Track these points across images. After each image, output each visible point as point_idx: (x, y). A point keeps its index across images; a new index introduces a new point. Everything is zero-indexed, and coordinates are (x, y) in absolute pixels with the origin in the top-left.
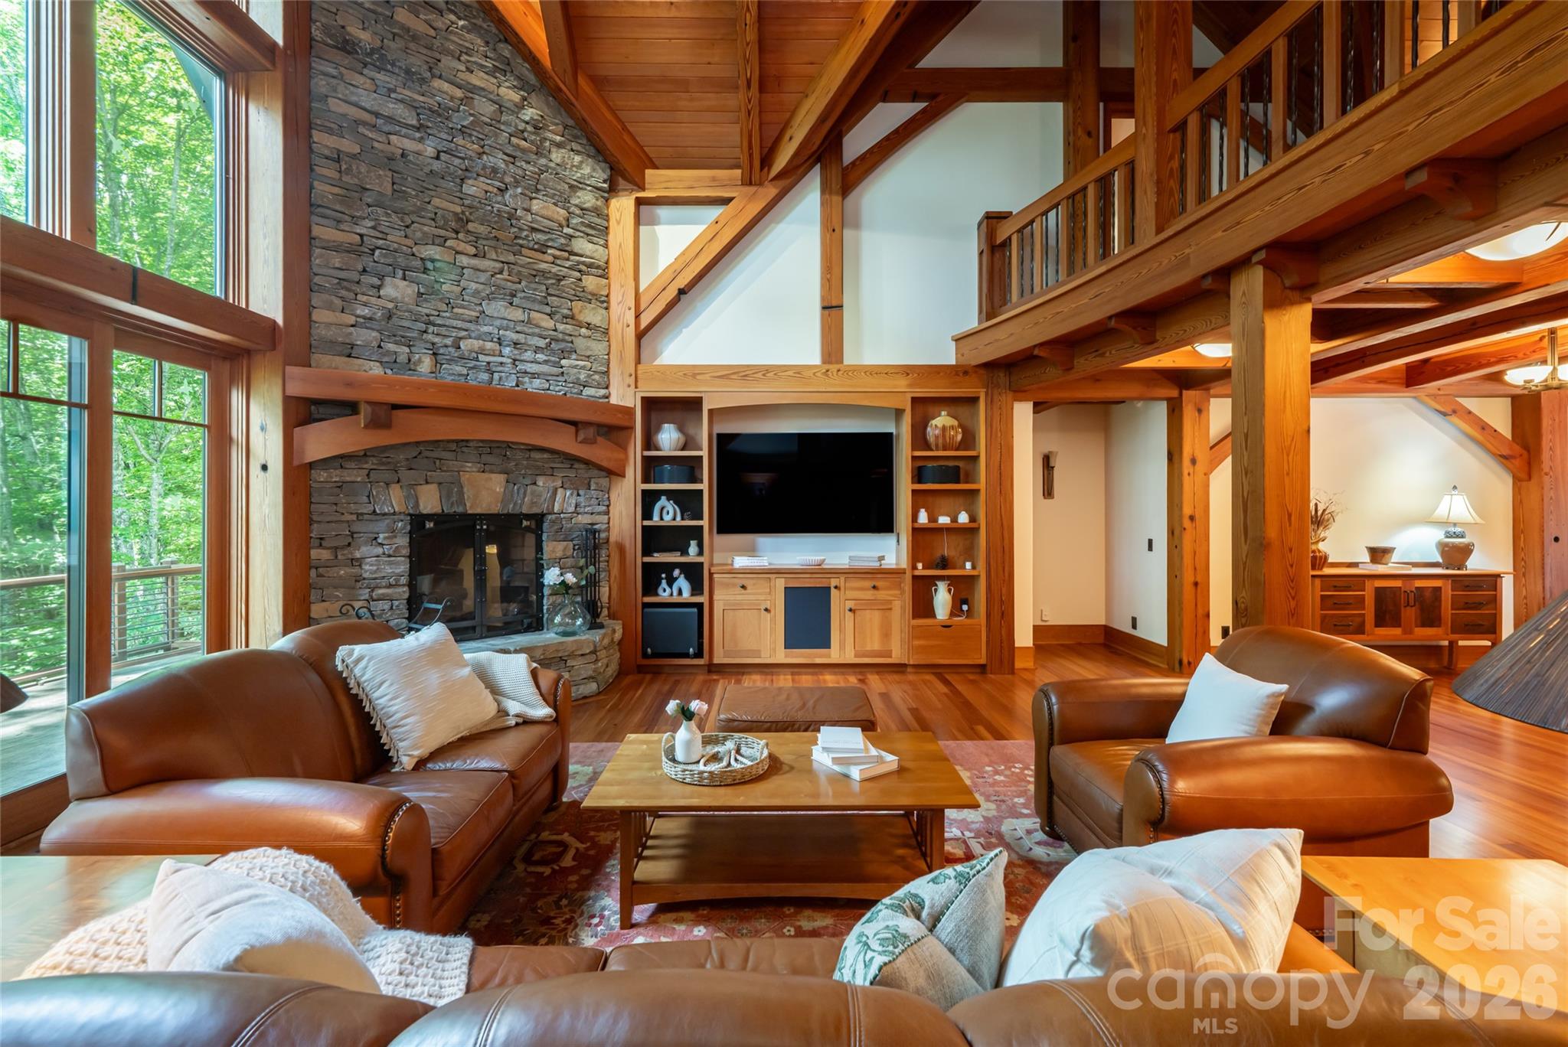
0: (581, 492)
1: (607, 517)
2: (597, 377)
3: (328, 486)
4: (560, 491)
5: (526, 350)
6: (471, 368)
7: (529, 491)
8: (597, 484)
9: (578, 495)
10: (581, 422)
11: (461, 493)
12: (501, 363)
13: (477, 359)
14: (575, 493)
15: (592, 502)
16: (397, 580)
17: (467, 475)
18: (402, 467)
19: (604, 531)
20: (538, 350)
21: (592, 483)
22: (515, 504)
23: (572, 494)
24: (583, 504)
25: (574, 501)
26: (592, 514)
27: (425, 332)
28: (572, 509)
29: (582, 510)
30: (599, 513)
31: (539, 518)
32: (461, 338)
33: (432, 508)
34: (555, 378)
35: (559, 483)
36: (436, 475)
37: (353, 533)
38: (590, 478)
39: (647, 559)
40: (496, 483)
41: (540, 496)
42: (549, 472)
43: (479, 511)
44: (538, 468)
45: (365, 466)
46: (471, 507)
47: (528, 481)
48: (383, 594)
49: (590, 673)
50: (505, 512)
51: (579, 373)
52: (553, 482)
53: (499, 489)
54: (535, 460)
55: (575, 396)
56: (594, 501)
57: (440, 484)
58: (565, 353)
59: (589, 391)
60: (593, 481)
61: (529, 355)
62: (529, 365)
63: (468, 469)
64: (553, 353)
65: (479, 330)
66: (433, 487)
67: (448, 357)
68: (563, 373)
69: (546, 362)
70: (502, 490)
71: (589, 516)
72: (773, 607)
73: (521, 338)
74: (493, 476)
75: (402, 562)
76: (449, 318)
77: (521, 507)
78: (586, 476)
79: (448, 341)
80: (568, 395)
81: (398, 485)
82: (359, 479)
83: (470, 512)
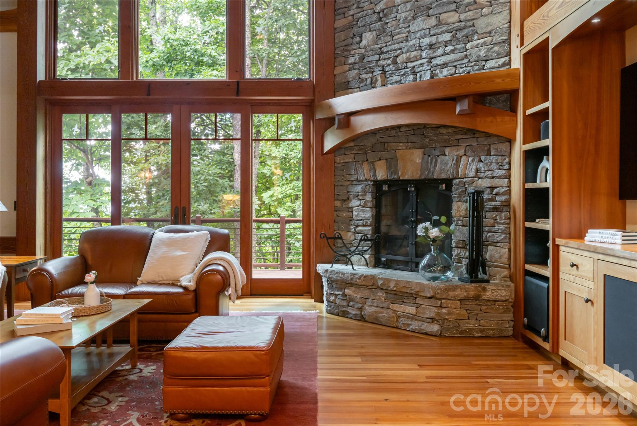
0: (482, 158)
1: (506, 180)
2: (497, 48)
3: (340, 165)
4: (464, 158)
5: (439, 48)
6: (402, 75)
7: (439, 161)
8: (496, 149)
9: (481, 161)
10: (458, 97)
11: (396, 165)
12: (421, 64)
13: (406, 67)
14: (477, 159)
15: (492, 167)
16: (366, 222)
17: (400, 152)
18: (368, 150)
19: (503, 194)
20: (446, 44)
21: (492, 148)
22: (429, 171)
23: (473, 161)
24: (483, 169)
25: (474, 167)
26: (493, 177)
27: (379, 60)
28: (472, 174)
29: (482, 175)
30: (499, 177)
31: (448, 182)
32: (397, 56)
33: (382, 176)
34: (460, 62)
35: (462, 152)
36: (384, 154)
37: (349, 192)
38: (490, 145)
39: (528, 224)
40: (417, 156)
41: (447, 164)
42: (455, 143)
43: (406, 177)
44: (444, 141)
45: (353, 152)
46: (402, 174)
47: (437, 153)
48: (360, 230)
49: (432, 315)
50: (423, 178)
51: (480, 50)
52: (457, 151)
53: (418, 160)
54: (443, 135)
55: (477, 72)
56: (494, 166)
57: (386, 159)
58: (468, 38)
59: (491, 64)
60: (492, 147)
61: (440, 51)
62: (440, 58)
63: (400, 148)
64: (458, 41)
65: (407, 46)
66: (383, 162)
67: (390, 72)
68: (466, 55)
69: (452, 51)
70: (420, 161)
71: (489, 180)
72: (596, 299)
73: (434, 39)
74: (414, 151)
75: (369, 211)
76: (391, 45)
77: (433, 174)
78: (485, 143)
79: (390, 61)
80: (471, 73)
81: (366, 163)
82: (351, 160)
83: (401, 178)
